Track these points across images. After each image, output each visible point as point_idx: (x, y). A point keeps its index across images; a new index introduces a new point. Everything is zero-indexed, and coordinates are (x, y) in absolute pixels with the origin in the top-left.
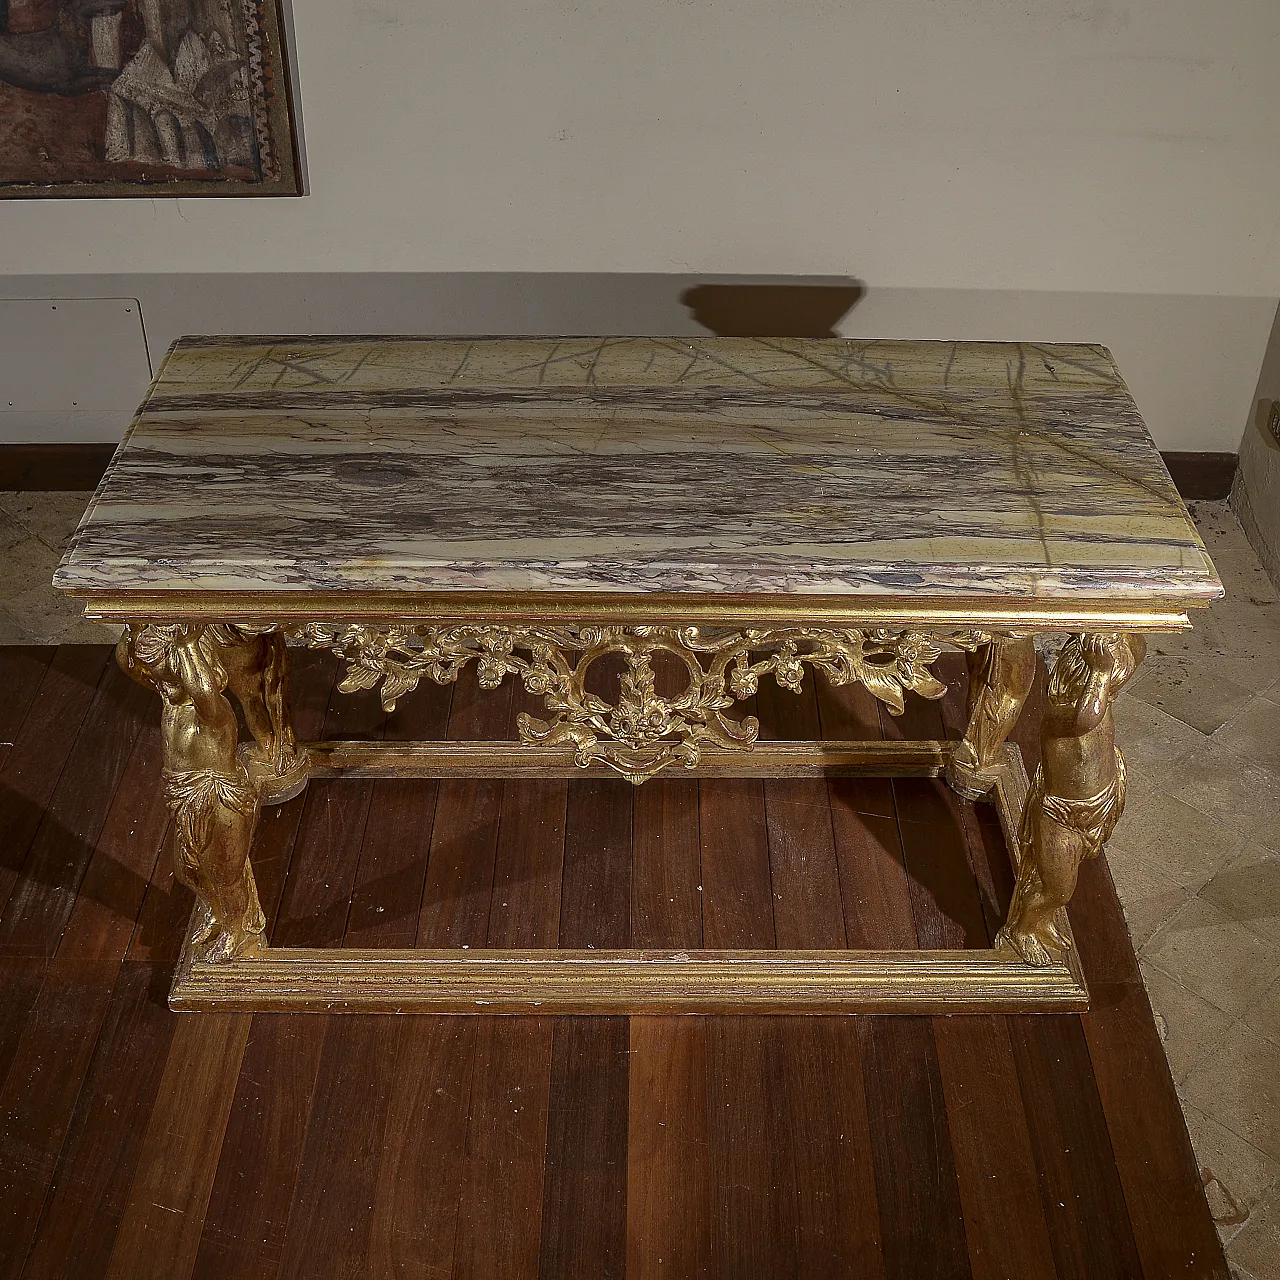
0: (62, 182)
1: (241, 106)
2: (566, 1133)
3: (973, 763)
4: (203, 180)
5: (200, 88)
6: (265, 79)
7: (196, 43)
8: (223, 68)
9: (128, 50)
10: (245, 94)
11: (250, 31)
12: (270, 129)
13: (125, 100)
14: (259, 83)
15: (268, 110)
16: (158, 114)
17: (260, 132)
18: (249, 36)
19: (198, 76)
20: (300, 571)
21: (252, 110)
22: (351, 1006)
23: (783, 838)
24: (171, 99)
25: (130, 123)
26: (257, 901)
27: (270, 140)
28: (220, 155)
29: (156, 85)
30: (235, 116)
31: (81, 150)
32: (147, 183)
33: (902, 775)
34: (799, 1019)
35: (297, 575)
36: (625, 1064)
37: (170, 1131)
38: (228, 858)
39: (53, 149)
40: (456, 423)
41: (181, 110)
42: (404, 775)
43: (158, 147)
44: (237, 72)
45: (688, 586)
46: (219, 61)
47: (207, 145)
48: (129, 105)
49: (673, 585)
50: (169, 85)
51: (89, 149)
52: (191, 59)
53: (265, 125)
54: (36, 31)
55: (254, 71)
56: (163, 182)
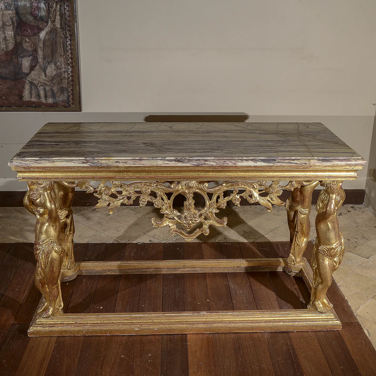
0: (9, 107)
1: (65, 85)
2: (167, 367)
3: (294, 262)
4: (52, 106)
5: (53, 78)
6: (72, 76)
7: (53, 66)
8: (60, 73)
9: (32, 68)
10: (66, 81)
11: (69, 62)
12: (73, 91)
13: (30, 82)
14: (71, 77)
15: (72, 85)
16: (40, 86)
17: (70, 92)
18: (68, 64)
19: (53, 75)
20: (86, 160)
21: (68, 85)
22: (91, 332)
23: (234, 287)
24: (44, 82)
25: (31, 89)
26: (61, 297)
27: (73, 94)
28: (57, 99)
29: (40, 78)
30: (63, 87)
31: (15, 97)
32: (35, 107)
33: (270, 271)
34: (244, 334)
35: (85, 161)
36: (186, 347)
37: (26, 370)
38: (54, 272)
39: (7, 96)
40: (132, 136)
41: (47, 85)
42: (109, 273)
43: (39, 96)
44: (64, 74)
45: (205, 163)
46: (59, 71)
47: (54, 96)
48: (31, 83)
49: (201, 163)
50: (44, 78)
51: (18, 97)
52: (51, 70)
53: (71, 90)
54: (6, 61)
55: (69, 74)
56: (39, 107)
